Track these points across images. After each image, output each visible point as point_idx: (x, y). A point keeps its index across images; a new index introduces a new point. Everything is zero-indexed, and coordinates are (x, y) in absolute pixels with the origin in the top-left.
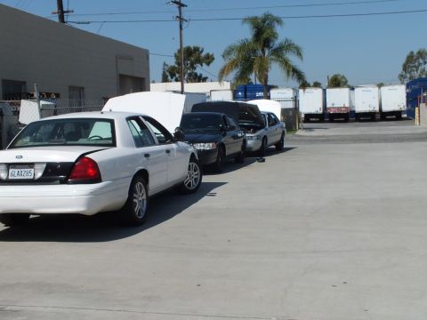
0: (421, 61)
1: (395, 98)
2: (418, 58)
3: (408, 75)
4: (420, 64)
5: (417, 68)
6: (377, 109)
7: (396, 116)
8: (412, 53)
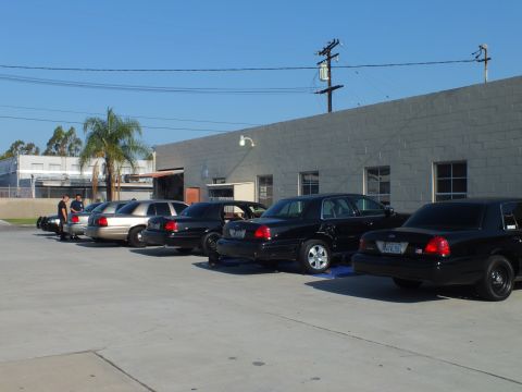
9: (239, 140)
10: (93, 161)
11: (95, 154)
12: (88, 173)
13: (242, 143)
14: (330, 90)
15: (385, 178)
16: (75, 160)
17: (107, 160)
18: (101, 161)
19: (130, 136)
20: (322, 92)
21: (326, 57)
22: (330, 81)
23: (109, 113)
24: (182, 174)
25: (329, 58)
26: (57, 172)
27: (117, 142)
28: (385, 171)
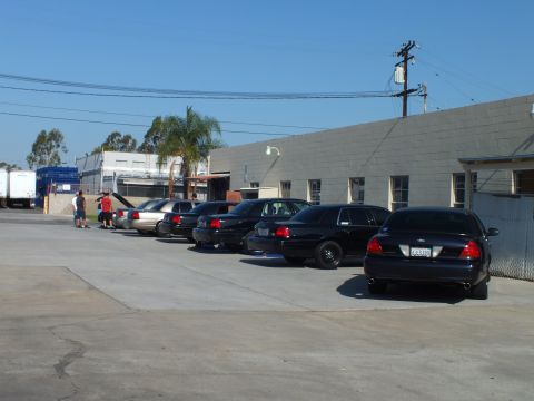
0: (54, 143)
1: (23, 184)
2: (50, 140)
3: (38, 158)
4: (52, 147)
5: (49, 150)
6: (4, 195)
7: (23, 204)
8: (44, 132)
9: (266, 149)
10: (171, 160)
11: (173, 152)
12: (166, 172)
13: (269, 152)
14: (405, 94)
15: (361, 188)
16: (154, 157)
17: (184, 159)
18: (179, 160)
19: (207, 135)
20: (398, 95)
21: (402, 58)
22: (406, 84)
23: (189, 111)
24: (228, 178)
25: (405, 61)
26: (140, 170)
27: (195, 141)
28: (361, 181)
